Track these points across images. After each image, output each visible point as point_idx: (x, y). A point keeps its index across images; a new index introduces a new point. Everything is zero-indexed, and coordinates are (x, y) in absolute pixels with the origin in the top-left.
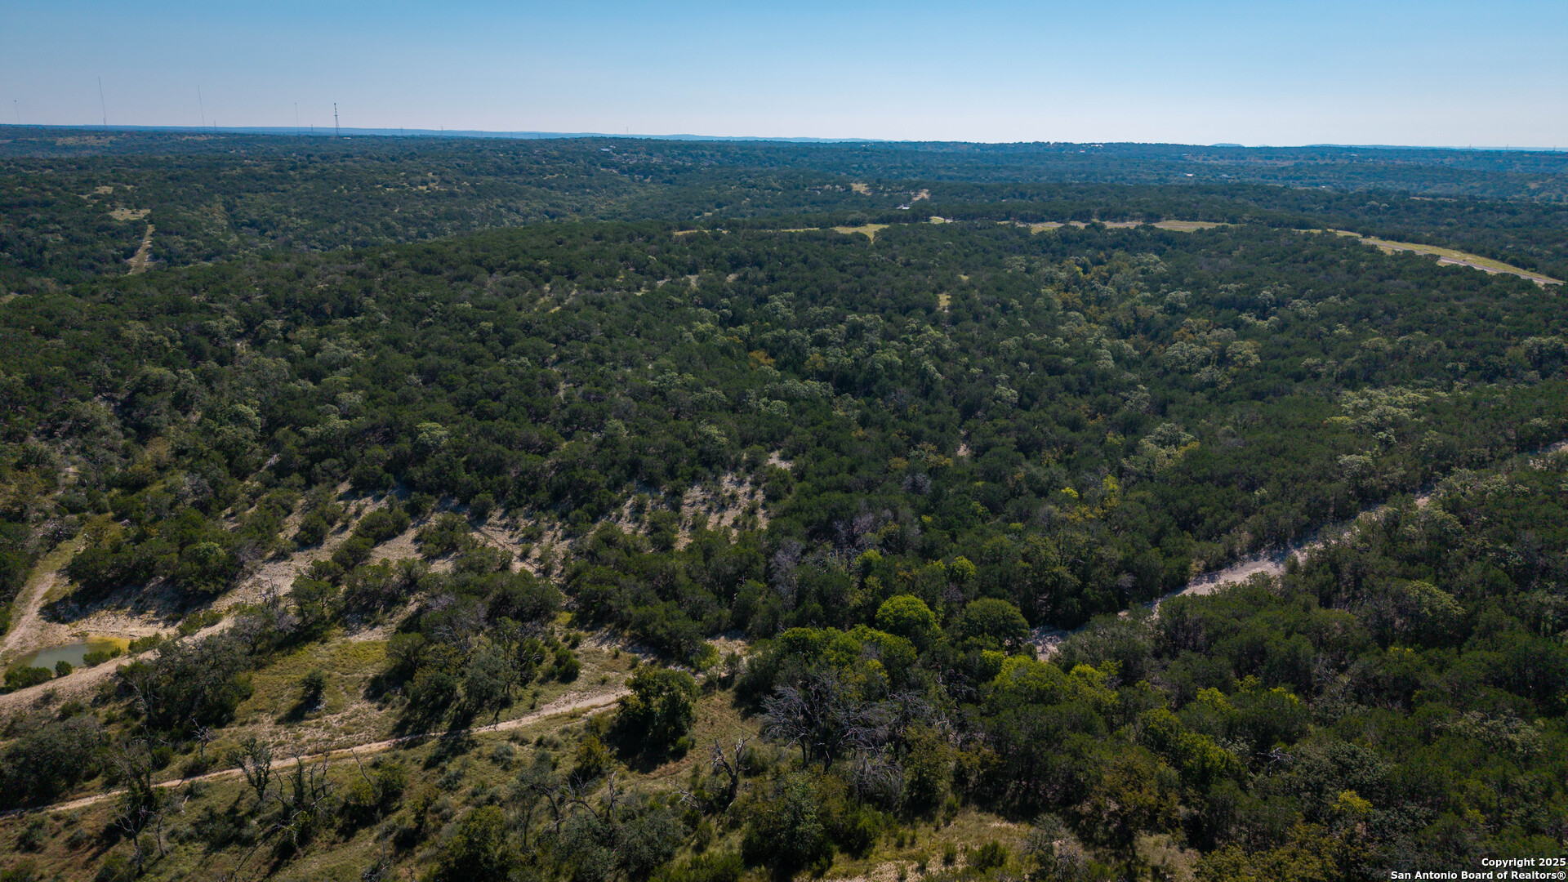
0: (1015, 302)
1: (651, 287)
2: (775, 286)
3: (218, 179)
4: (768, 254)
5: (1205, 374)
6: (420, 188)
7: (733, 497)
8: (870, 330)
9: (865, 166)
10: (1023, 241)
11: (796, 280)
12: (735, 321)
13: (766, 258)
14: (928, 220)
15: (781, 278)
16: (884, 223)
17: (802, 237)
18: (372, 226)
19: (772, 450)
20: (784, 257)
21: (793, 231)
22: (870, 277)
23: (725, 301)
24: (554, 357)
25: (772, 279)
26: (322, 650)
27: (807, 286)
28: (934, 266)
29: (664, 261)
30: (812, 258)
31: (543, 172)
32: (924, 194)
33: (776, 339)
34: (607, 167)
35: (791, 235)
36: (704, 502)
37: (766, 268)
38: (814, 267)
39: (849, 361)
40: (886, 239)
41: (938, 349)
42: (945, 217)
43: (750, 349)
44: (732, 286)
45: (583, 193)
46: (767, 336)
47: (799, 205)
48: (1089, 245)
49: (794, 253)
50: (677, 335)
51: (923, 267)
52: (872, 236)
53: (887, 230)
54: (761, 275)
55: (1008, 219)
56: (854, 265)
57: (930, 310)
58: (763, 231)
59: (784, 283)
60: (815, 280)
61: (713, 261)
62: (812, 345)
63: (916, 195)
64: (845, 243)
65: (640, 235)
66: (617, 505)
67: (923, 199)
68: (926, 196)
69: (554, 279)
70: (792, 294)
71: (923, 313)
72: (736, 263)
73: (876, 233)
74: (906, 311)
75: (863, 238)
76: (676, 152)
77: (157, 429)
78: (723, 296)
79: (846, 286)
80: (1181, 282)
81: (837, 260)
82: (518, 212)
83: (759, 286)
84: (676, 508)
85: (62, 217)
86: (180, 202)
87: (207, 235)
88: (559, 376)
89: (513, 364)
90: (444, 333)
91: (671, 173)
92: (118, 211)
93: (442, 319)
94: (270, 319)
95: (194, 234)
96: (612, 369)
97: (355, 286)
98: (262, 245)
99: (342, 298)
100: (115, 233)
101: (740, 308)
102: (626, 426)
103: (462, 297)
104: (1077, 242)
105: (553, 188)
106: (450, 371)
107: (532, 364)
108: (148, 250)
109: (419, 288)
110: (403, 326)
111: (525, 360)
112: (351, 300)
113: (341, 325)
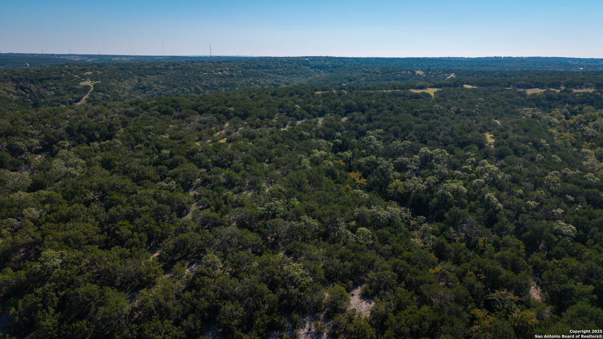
0: (543, 141)
1: (293, 125)
2: (371, 125)
4: (369, 105)
6: (219, 73)
8: (438, 161)
10: (523, 99)
11: (385, 121)
12: (343, 147)
13: (367, 106)
14: (462, 86)
15: (375, 119)
16: (437, 88)
17: (389, 95)
20: (378, 106)
21: (385, 91)
22: (435, 120)
23: (339, 134)
24: (199, 180)
25: (370, 120)
27: (392, 126)
28: (476, 114)
29: (304, 109)
30: (396, 107)
31: (276, 68)
32: (452, 75)
33: (368, 164)
34: (306, 66)
35: (384, 94)
37: (367, 113)
38: (397, 113)
39: (423, 186)
40: (442, 96)
41: (494, 180)
42: (472, 85)
43: (350, 169)
44: (344, 124)
45: (292, 76)
46: (362, 160)
48: (565, 102)
49: (384, 104)
50: (297, 162)
51: (469, 115)
52: (433, 95)
53: (441, 91)
54: (363, 117)
55: (509, 87)
56: (422, 112)
57: (481, 145)
58: (367, 91)
59: (377, 123)
60: (398, 121)
61: (335, 108)
62: (394, 170)
63: (448, 76)
64: (417, 98)
65: (297, 93)
67: (452, 77)
68: (454, 76)
69: (235, 119)
70: (381, 131)
71: (476, 148)
72: (349, 110)
73: (435, 93)
74: (463, 145)
75: (428, 95)
78: (337, 131)
79: (419, 126)
81: (412, 108)
85: (59, 84)
86: (119, 79)
87: (115, 92)
88: (191, 199)
89: (162, 188)
90: (139, 157)
91: (332, 68)
92: (86, 82)
93: (147, 145)
94: (64, 140)
95: (109, 92)
96: (235, 193)
97: (120, 121)
98: (138, 97)
99: (111, 127)
100: (76, 91)
101: (347, 139)
102: (224, 258)
103: (167, 130)
104: (557, 100)
105: (279, 74)
106: (118, 190)
107: (177, 187)
108: (86, 99)
109: (151, 123)
110: (123, 149)
111: (173, 183)
112: (114, 129)
113: (93, 146)
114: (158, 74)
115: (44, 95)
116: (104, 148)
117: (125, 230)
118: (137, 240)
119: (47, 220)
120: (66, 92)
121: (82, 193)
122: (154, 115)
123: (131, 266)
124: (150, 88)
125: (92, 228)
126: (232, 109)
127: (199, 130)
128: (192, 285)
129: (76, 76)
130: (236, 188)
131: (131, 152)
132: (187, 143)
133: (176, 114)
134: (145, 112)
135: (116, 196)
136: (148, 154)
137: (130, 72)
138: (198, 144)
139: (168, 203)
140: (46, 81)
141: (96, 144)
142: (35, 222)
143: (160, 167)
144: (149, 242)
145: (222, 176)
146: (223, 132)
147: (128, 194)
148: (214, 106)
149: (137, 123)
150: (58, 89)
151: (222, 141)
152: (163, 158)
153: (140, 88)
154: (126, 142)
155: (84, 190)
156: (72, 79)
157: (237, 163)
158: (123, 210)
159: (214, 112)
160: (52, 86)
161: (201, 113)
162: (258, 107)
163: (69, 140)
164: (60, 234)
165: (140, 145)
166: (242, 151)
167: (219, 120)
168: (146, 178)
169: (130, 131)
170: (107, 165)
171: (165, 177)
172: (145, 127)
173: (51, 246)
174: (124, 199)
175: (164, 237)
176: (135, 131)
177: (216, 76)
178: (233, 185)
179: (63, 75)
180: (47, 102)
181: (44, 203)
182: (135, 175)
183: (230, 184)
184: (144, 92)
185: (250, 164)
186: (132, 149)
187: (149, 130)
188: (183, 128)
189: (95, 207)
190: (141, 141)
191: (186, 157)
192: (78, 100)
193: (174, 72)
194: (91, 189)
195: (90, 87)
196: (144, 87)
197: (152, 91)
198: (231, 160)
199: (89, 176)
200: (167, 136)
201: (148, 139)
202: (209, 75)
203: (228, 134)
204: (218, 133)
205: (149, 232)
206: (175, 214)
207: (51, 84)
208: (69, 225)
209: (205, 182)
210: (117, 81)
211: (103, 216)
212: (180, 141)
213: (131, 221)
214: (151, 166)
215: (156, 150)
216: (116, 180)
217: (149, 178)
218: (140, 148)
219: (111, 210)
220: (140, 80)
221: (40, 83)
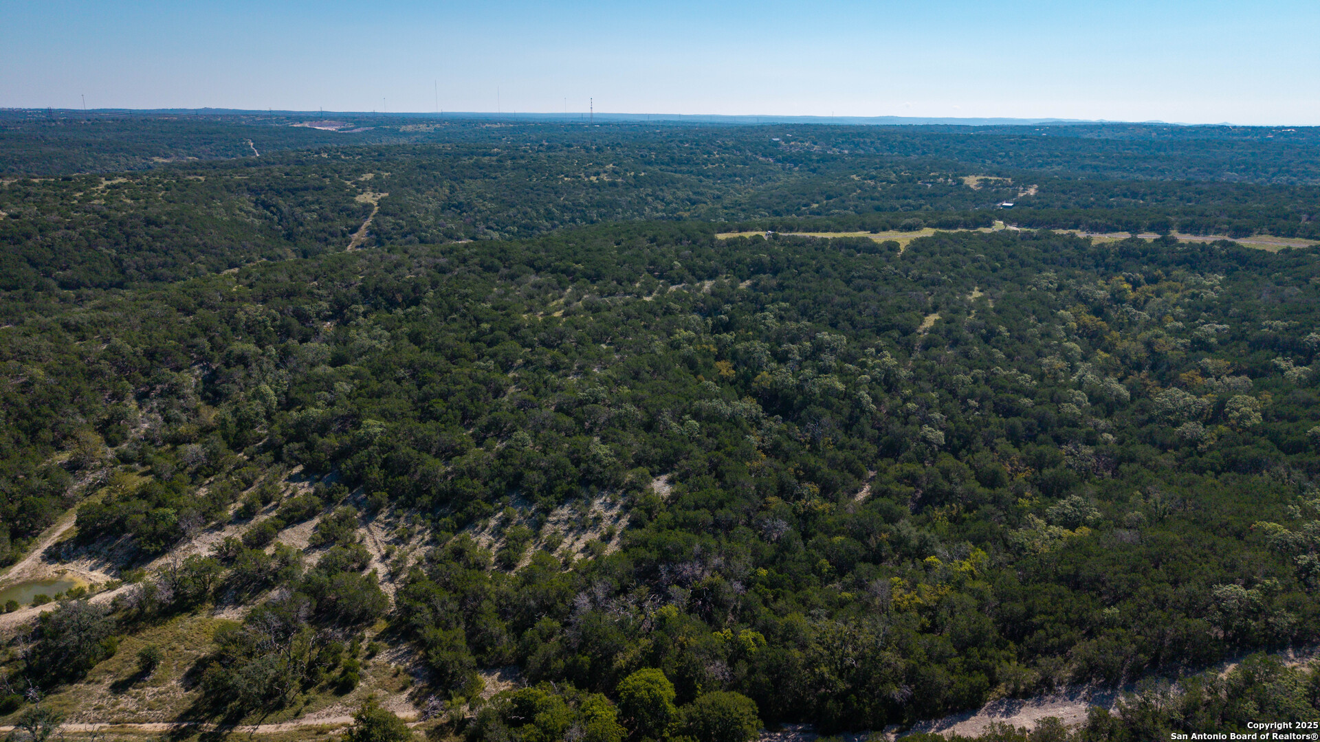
1: (662, 292)
2: (778, 295)
3: (452, 167)
4: (789, 262)
5: (1190, 428)
6: (592, 178)
7: (598, 519)
8: (833, 351)
9: (1011, 154)
12: (726, 327)
14: (990, 225)
15: (788, 287)
17: (833, 245)
18: (537, 211)
19: (663, 472)
23: (728, 307)
24: (520, 361)
25: (780, 287)
26: (188, 623)
27: (804, 298)
29: (687, 267)
32: (1033, 190)
33: (747, 351)
34: (766, 157)
36: (567, 522)
37: (780, 276)
39: (796, 381)
40: (919, 248)
42: (1008, 223)
43: (720, 357)
44: (741, 292)
45: (732, 181)
46: (742, 346)
47: (906, 198)
48: (1150, 261)
50: (646, 344)
52: (904, 245)
54: (772, 283)
57: (908, 331)
59: (787, 292)
63: (1024, 191)
64: (868, 253)
65: (688, 238)
66: (487, 515)
67: (1028, 196)
69: (581, 282)
70: (787, 305)
72: (755, 269)
75: (893, 247)
76: (840, 140)
77: (227, 395)
78: (728, 302)
80: (1225, 313)
81: (849, 271)
82: (662, 200)
83: (766, 293)
84: (538, 525)
85: (324, 199)
86: (416, 186)
87: (412, 216)
88: (509, 382)
89: (479, 367)
90: (454, 331)
91: (818, 161)
92: (365, 195)
93: (464, 316)
94: (357, 303)
95: (403, 215)
96: (559, 377)
97: (429, 279)
98: (449, 225)
99: (416, 288)
100: (351, 214)
101: (737, 315)
102: (535, 437)
103: (490, 296)
104: (1137, 257)
105: (708, 177)
106: (430, 368)
107: (495, 367)
108: (368, 228)
109: (469, 285)
110: (435, 319)
111: (491, 363)
112: (421, 291)
113: (396, 314)
114: (485, 176)
115: (301, 220)
116: (410, 317)
117: (439, 406)
118: (451, 416)
119: (360, 395)
120: (335, 214)
121: (391, 369)
122: (474, 272)
123: (445, 437)
124: (470, 206)
125: (405, 404)
126: (580, 266)
127: (531, 297)
128: (501, 456)
129: (349, 183)
130: (561, 372)
131: (443, 323)
132: (512, 316)
133: (504, 271)
134: (462, 267)
135: (428, 374)
136: (465, 328)
137: (437, 173)
138: (525, 316)
139: (485, 384)
140: (302, 193)
141: (399, 311)
142: (349, 397)
143: (478, 344)
144: (464, 419)
145: (548, 357)
146: (562, 301)
147: (441, 373)
148: (556, 260)
149: (450, 283)
150: (322, 208)
151: (557, 314)
152: (482, 333)
153: (453, 206)
154: (439, 311)
155: (393, 367)
156: (342, 190)
157: (568, 343)
158: (436, 388)
159: (554, 271)
160: (313, 203)
161: (538, 270)
162: (618, 264)
163: (363, 304)
164: (376, 408)
165: (455, 316)
166: (577, 328)
167: (559, 283)
168: (461, 356)
169: (442, 295)
170: (415, 338)
171: (483, 356)
172: (462, 291)
173: (370, 417)
174: (437, 378)
175: (478, 415)
176: (448, 295)
177: (584, 185)
178: (558, 369)
179: (327, 181)
180: (307, 231)
181: (352, 378)
182: (449, 352)
183: (554, 368)
184: (460, 214)
185: (583, 345)
186: (445, 319)
187: (467, 295)
188: (511, 294)
189: (406, 385)
190: (456, 310)
191: (510, 333)
192: (355, 230)
193: (511, 175)
194: (402, 366)
195: (372, 205)
196: (461, 203)
197: (472, 214)
198: (561, 339)
199: (397, 351)
200: (489, 305)
201: (465, 307)
202: (573, 182)
203: (567, 304)
204: (555, 303)
205: (464, 409)
206: (490, 395)
207: (310, 198)
208: (383, 400)
209: (527, 363)
210: (413, 192)
211: (416, 393)
212: (504, 312)
213: (446, 400)
214: (468, 343)
215: (474, 323)
216: (428, 356)
217: (465, 356)
218: (454, 320)
219: (424, 388)
220: (452, 190)
221: (292, 196)
